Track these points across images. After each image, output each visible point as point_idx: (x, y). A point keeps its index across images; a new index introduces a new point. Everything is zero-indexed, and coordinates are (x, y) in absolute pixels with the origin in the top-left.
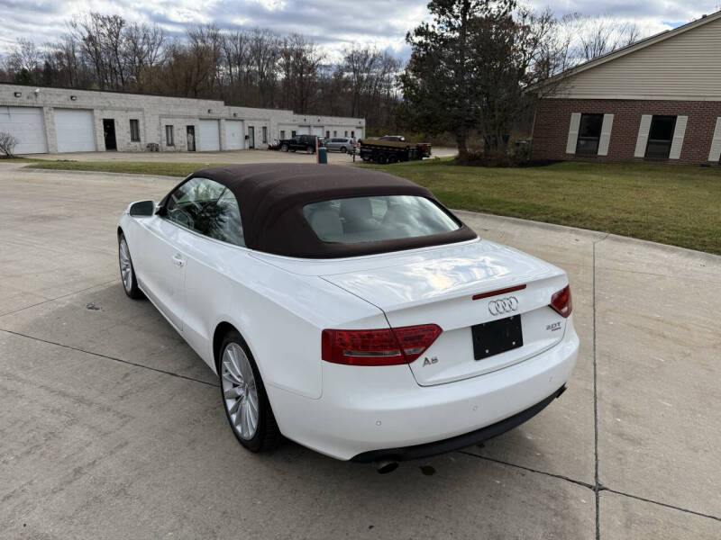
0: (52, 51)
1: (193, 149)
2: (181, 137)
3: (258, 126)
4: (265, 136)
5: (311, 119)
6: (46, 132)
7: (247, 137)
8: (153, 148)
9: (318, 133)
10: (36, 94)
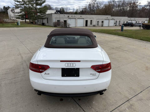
0: (83, 8)
1: (102, 26)
2: (100, 23)
3: (118, 21)
4: (120, 23)
5: (132, 19)
6: (76, 23)
7: (115, 23)
8: (94, 26)
9: (134, 22)
10: (75, 16)
